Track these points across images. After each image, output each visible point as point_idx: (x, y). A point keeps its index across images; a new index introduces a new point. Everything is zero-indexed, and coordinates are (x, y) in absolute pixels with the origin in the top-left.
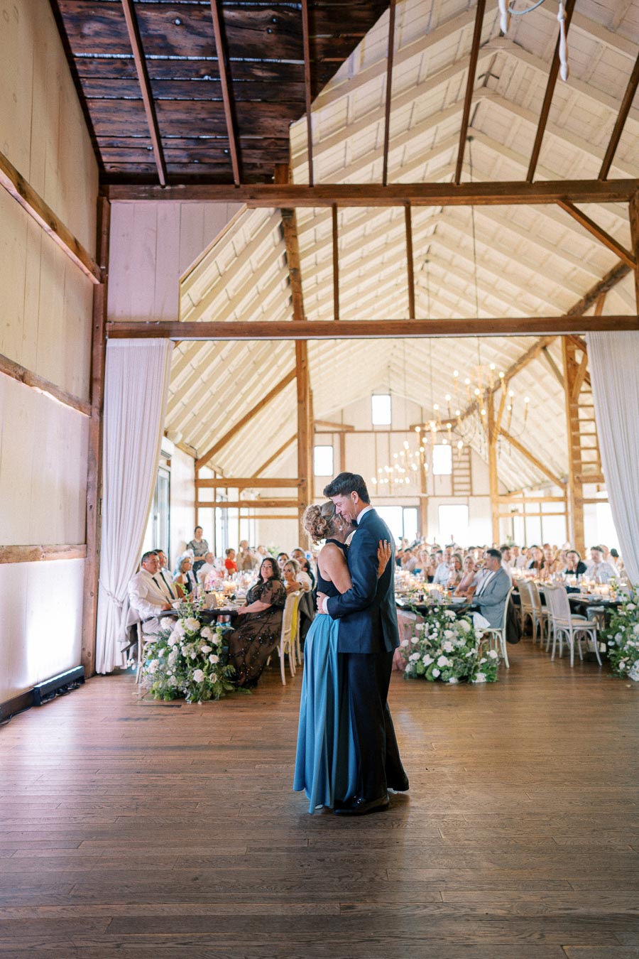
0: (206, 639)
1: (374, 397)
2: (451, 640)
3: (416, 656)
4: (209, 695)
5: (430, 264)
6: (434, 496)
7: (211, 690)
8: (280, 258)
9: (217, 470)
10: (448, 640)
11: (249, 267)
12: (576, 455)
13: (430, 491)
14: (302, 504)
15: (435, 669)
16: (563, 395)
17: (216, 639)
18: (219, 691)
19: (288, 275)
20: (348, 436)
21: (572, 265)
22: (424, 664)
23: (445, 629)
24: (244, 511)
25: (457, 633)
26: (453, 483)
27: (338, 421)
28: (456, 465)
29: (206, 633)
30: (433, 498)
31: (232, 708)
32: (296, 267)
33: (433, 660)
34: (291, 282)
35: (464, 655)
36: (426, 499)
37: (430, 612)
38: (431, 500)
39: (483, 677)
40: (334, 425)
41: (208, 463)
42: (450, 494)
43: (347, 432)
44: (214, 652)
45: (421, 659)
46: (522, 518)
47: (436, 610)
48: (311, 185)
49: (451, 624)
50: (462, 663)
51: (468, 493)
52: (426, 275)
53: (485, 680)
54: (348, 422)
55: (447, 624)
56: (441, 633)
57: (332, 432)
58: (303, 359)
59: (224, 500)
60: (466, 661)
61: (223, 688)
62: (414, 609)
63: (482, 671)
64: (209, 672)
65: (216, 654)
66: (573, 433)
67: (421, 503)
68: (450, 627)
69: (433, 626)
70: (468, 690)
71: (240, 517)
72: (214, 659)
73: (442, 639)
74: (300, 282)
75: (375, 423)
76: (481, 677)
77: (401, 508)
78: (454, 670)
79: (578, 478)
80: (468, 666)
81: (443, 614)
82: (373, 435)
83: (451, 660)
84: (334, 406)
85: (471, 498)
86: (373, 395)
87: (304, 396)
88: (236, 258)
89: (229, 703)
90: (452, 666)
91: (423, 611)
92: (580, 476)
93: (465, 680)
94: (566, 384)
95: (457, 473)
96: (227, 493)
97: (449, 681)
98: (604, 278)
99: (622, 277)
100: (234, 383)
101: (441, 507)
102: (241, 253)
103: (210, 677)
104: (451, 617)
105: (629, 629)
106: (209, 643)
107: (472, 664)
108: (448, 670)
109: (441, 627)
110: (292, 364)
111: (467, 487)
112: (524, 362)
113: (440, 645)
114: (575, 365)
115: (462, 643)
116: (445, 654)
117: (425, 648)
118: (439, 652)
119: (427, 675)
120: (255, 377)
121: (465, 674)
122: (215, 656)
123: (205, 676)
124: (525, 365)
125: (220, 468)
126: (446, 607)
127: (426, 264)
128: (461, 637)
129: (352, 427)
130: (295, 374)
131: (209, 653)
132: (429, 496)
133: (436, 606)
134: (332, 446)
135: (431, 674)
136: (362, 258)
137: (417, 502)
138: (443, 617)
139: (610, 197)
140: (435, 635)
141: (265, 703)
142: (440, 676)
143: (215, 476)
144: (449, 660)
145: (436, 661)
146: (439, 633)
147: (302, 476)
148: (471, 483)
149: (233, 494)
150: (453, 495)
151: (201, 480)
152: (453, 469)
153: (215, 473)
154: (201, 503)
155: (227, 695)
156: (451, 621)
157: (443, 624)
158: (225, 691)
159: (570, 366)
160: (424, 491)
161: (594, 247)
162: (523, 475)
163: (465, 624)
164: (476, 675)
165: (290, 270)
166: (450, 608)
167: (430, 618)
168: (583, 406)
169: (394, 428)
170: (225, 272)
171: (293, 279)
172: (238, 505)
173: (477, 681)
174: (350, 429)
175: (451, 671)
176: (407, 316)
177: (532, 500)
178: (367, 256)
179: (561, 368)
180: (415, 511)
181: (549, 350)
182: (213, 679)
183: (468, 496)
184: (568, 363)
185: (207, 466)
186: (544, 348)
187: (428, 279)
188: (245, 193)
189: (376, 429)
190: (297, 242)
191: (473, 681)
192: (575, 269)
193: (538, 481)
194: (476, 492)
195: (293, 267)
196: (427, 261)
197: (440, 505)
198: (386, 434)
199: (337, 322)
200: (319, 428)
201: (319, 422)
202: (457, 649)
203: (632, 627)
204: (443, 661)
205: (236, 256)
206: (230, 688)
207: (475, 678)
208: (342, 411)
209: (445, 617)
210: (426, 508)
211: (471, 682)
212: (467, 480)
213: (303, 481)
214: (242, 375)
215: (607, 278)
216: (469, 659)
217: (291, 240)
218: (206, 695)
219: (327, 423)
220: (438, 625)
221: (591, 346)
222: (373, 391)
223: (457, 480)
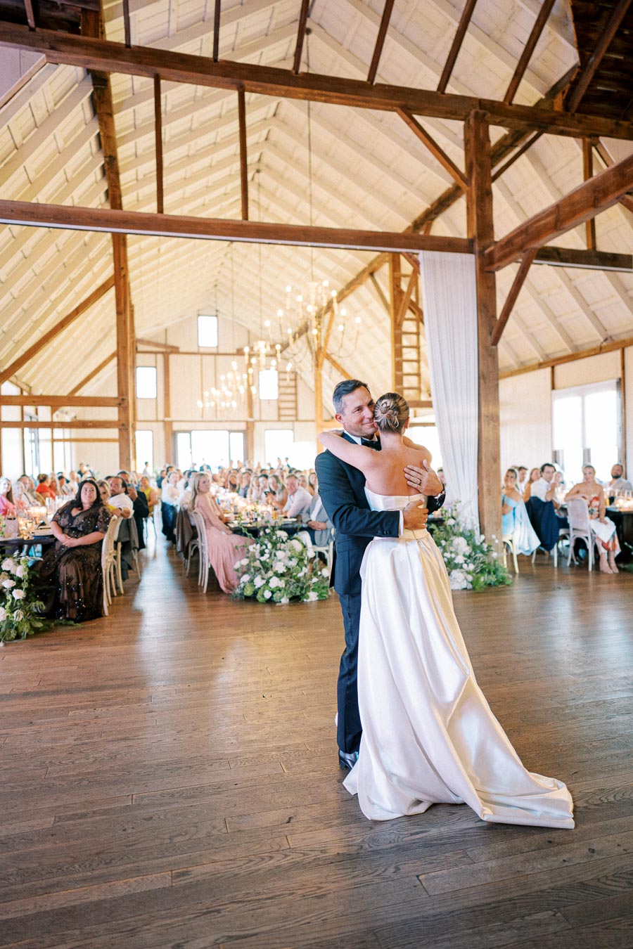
0: (9, 572)
1: (200, 317)
2: (283, 560)
3: (246, 578)
4: (13, 634)
5: (261, 174)
6: (261, 421)
7: (17, 629)
8: (93, 140)
9: (24, 387)
10: (280, 561)
11: (53, 146)
12: (398, 380)
13: (256, 416)
14: (123, 425)
15: (267, 591)
16: (388, 323)
17: (20, 572)
18: (25, 629)
19: (103, 162)
20: (172, 358)
21: (403, 189)
22: (255, 586)
23: (276, 550)
24: (59, 433)
25: (289, 554)
26: (279, 408)
27: (162, 341)
28: (283, 390)
29: (9, 566)
30: (260, 423)
31: (41, 648)
32: (113, 155)
33: (264, 582)
34: (107, 173)
35: (296, 575)
36: (253, 423)
37: (261, 533)
38: (257, 424)
39: (315, 596)
40: (157, 345)
41: (12, 378)
42: (276, 418)
43: (171, 352)
44: (18, 586)
45: (252, 581)
47: (268, 531)
48: (128, 46)
49: (283, 544)
50: (294, 583)
51: (293, 418)
52: (256, 186)
53: (317, 598)
54: (172, 342)
55: (278, 545)
56: (273, 554)
57: (156, 353)
58: (122, 266)
59: (34, 420)
60: (298, 580)
61: (31, 625)
62: (244, 531)
63: (313, 590)
64: (12, 609)
65: (21, 588)
66: (397, 360)
67: (248, 428)
68: (282, 548)
69: (264, 547)
70: (301, 610)
71: (53, 440)
72: (19, 594)
73: (273, 560)
74: (117, 174)
75: (200, 345)
76: (313, 596)
77: (227, 432)
78: (285, 590)
80: (301, 585)
81: (274, 534)
82: (198, 358)
83: (283, 581)
84: (158, 325)
85: (296, 423)
86: (199, 315)
87: (123, 308)
88: (36, 129)
89: (38, 641)
90: (284, 586)
91: (254, 532)
93: (296, 599)
94: (392, 310)
95: (284, 398)
96: (37, 413)
97: (280, 602)
98: (432, 205)
99: (449, 206)
100: (40, 287)
101: (267, 431)
102: (42, 123)
103: (15, 615)
104: (283, 537)
105: (449, 542)
106: (12, 577)
107: (304, 584)
108: (280, 590)
109: (273, 548)
110: (109, 271)
111: (292, 412)
112: (352, 288)
113: (272, 566)
114: (401, 292)
115: (293, 563)
116: (276, 574)
117: (255, 570)
118: (270, 573)
119: (258, 596)
120: (66, 283)
121: (298, 593)
122: (21, 590)
123: (8, 614)
124: (352, 291)
125: (28, 385)
126: (277, 528)
127: (257, 174)
128: (293, 557)
129: (177, 348)
130: (113, 282)
131: (13, 588)
132: (255, 421)
133: (267, 527)
134: (156, 367)
135: (263, 596)
136: (188, 156)
137: (243, 426)
138: (274, 538)
139: (447, 113)
140: (267, 556)
141: (81, 639)
142: (272, 597)
143: (22, 392)
144: (280, 580)
145: (268, 582)
146: (271, 554)
147: (123, 395)
148: (296, 409)
149: (44, 413)
150: (279, 420)
151: (4, 396)
152: (280, 394)
153: (22, 391)
154: (4, 422)
155: (37, 632)
156: (283, 542)
157: (274, 544)
158: (32, 627)
159: (396, 293)
160: (251, 415)
161: (425, 172)
163: (297, 545)
164: (309, 594)
165: (105, 157)
166: (281, 529)
167: (261, 539)
168: (406, 333)
169: (221, 351)
170: (23, 145)
171: (109, 169)
172: (50, 425)
173: (309, 600)
174: (174, 350)
175: (282, 592)
176: (240, 218)
178: (194, 155)
179: (388, 295)
180: (241, 435)
181: (376, 275)
182: (18, 616)
183: (293, 421)
184: (394, 289)
185: (11, 382)
186: (372, 274)
187: (259, 191)
188: (43, 40)
189: (202, 350)
190: (113, 121)
191: (305, 600)
192: (405, 194)
194: (300, 418)
195: (109, 153)
196: (258, 171)
197: (267, 430)
198: (213, 357)
199: (160, 215)
200: (141, 347)
201: (142, 341)
202: (289, 569)
203: (452, 541)
204: (275, 582)
205: (36, 126)
206: (40, 625)
207: (308, 597)
208: (166, 330)
209: (276, 539)
210: (252, 432)
211: (303, 601)
212: (293, 405)
213: (123, 400)
214: (51, 278)
215: (434, 206)
216: (302, 579)
217: (105, 118)
218: (9, 635)
219: (149, 343)
220: (270, 546)
221: (424, 265)
222: (199, 310)
223: (283, 405)
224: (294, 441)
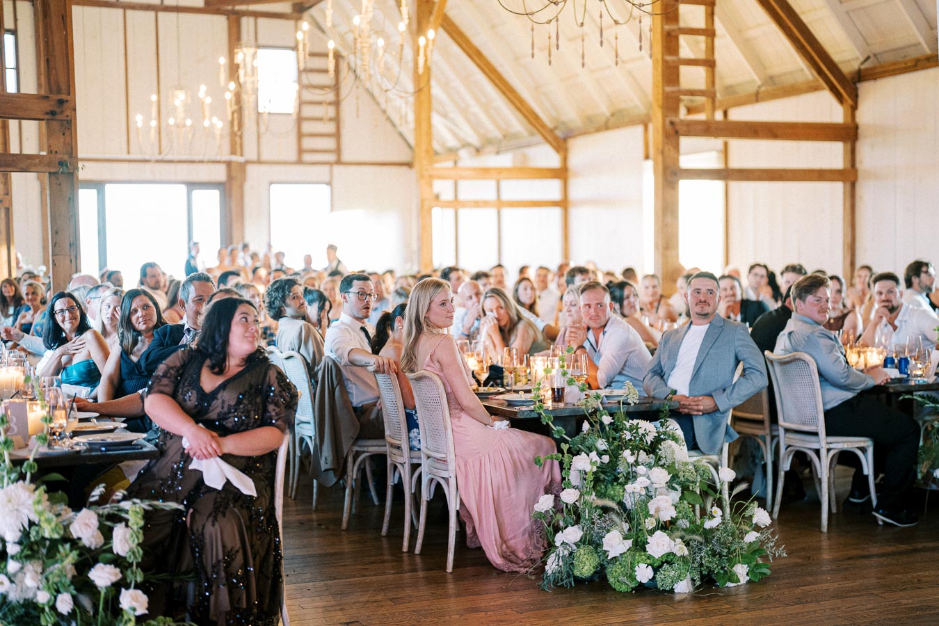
3: (572, 535)
6: (259, 162)
12: (670, 74)
13: (250, 153)
14: (58, 165)
15: (642, 566)
17: (123, 540)
22: (602, 553)
26: (300, 135)
28: (308, 95)
30: (257, 167)
33: (631, 543)
36: (243, 166)
38: (251, 169)
39: (745, 573)
42: (293, 156)
45: (593, 542)
46: (450, 212)
47: (602, 419)
51: (331, 157)
53: (748, 579)
60: (709, 537)
66: (667, 27)
67: (230, 176)
77: (184, 188)
78: (683, 561)
79: (672, 123)
80: (716, 548)
83: (675, 540)
85: (336, 169)
90: (679, 553)
91: (569, 424)
92: (674, 119)
93: (709, 584)
95: (308, 111)
97: (673, 593)
101: (274, 187)
104: (650, 435)
107: (723, 546)
108: (672, 563)
111: (330, 143)
116: (659, 524)
117: (595, 516)
119: (614, 579)
121: (714, 569)
132: (247, 162)
135: (627, 577)
137: (220, 174)
142: (652, 580)
144: (671, 538)
145: (640, 545)
147: (59, 91)
148: (337, 135)
150: (300, 162)
152: (301, 103)
160: (237, 149)
162: (460, 120)
164: (733, 569)
173: (735, 585)
175: (677, 566)
177: (485, 172)
180: (215, 194)
183: (330, 164)
191: (726, 584)
193: (495, 133)
194: (346, 157)
197: (271, 183)
204: (660, 544)
210: (241, 187)
211: (725, 587)
212: (330, 128)
213: (61, 102)
223: (307, 127)
224: (332, 209)
